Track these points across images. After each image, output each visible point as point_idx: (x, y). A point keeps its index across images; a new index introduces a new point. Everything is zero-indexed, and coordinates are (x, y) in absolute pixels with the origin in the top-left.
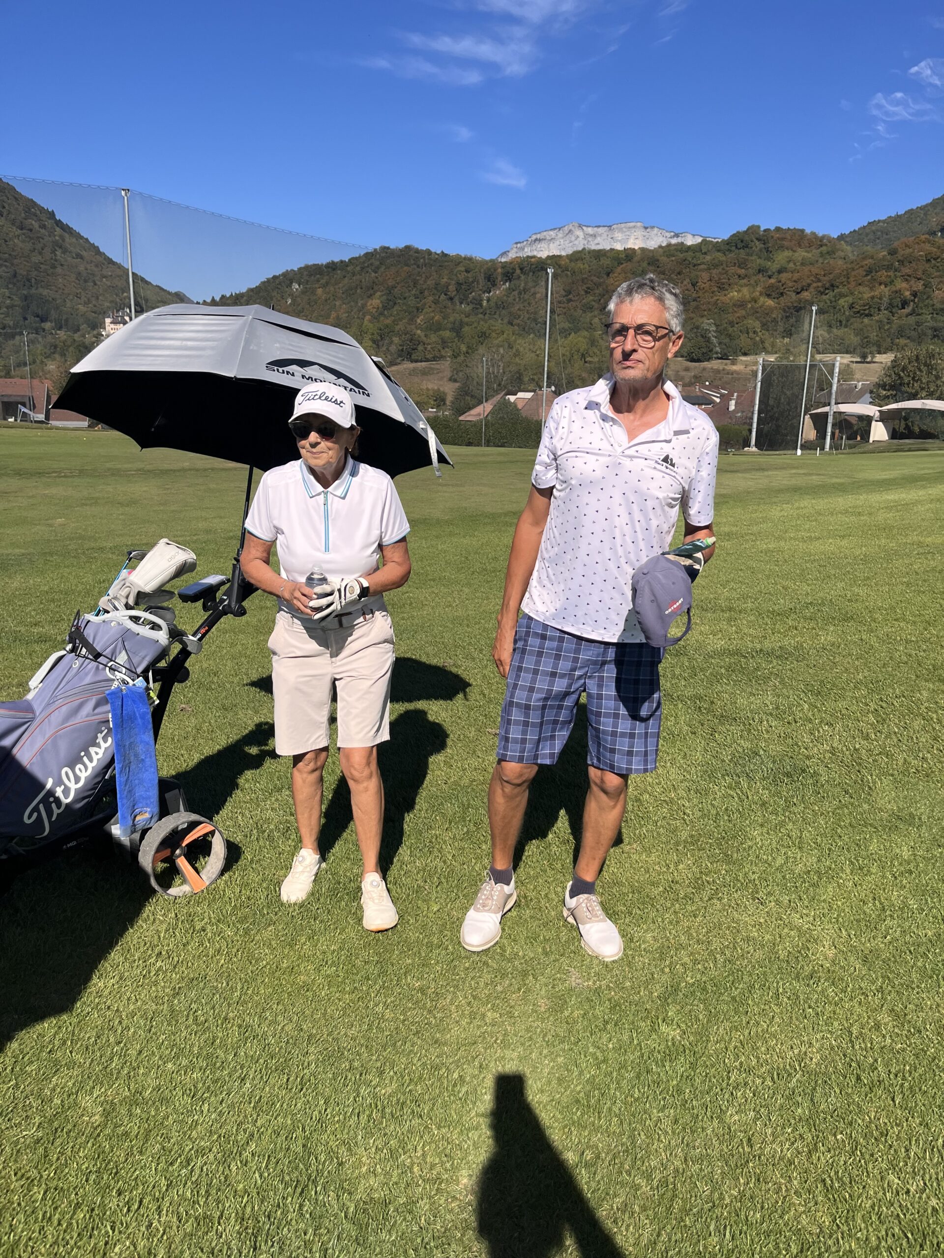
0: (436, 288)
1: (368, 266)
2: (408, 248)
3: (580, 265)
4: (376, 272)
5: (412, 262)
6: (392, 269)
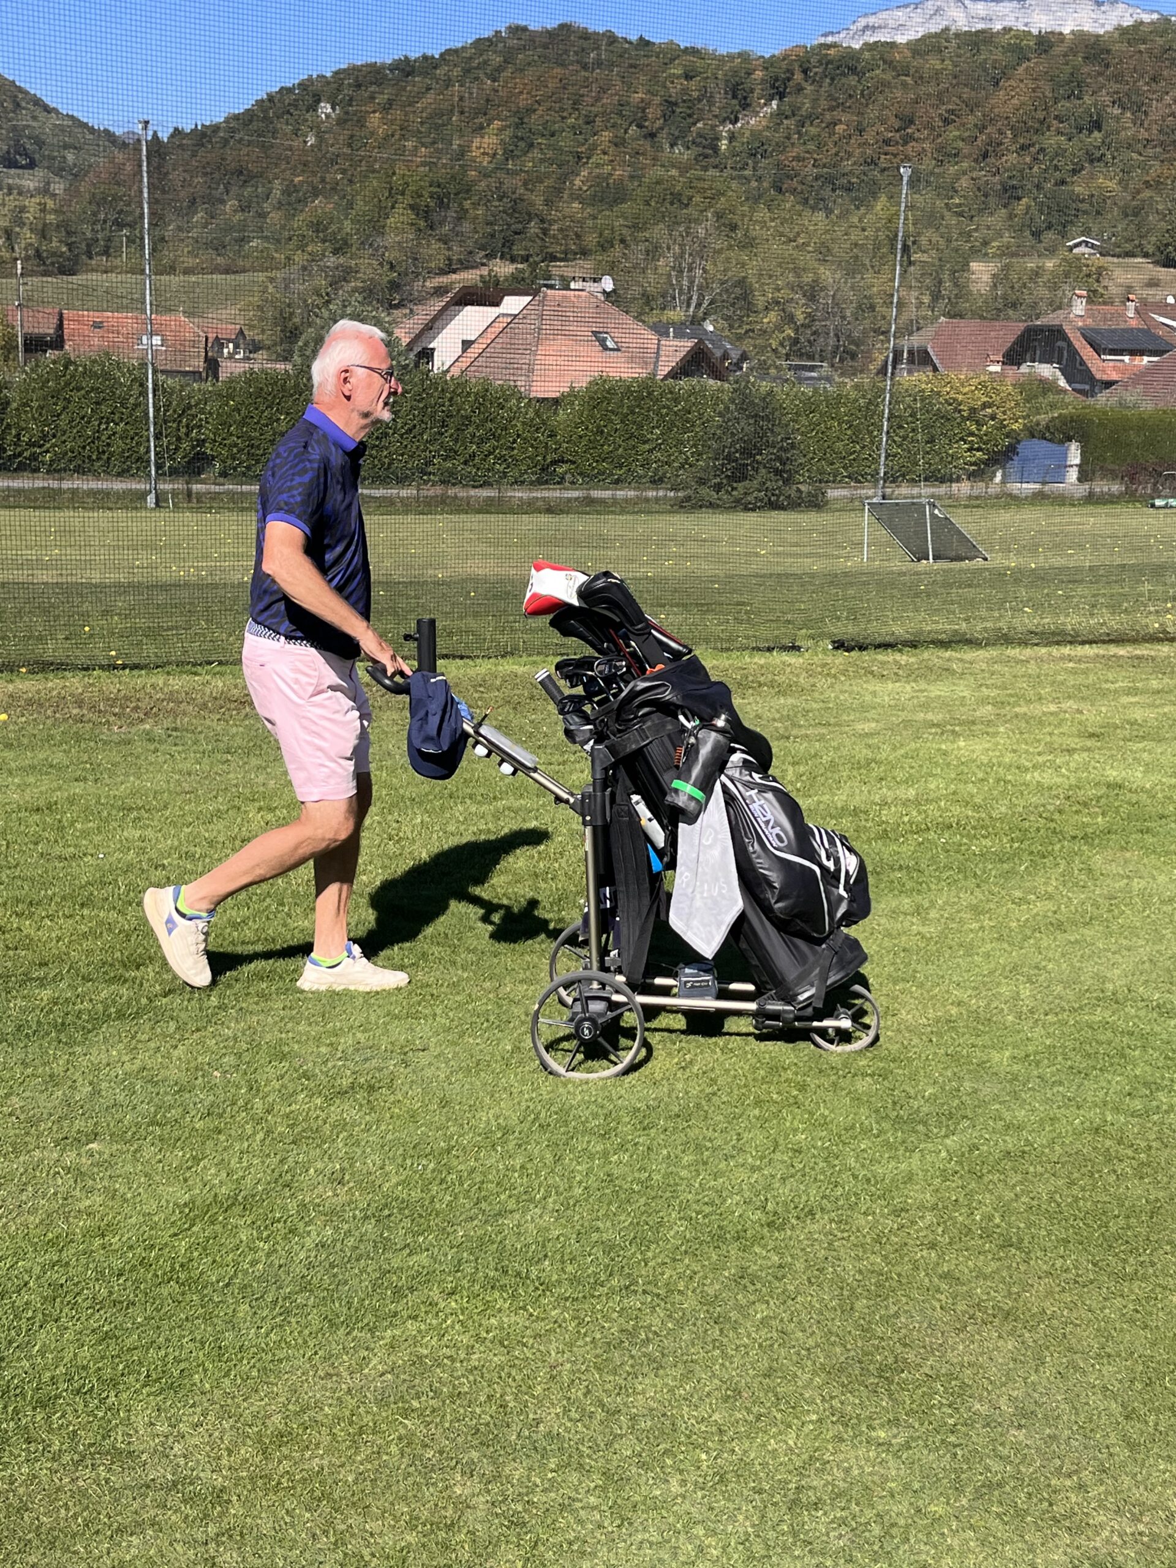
0: (620, 114)
1: (477, 68)
2: (565, 27)
3: (934, 62)
4: (495, 80)
5: (573, 57)
6: (530, 72)
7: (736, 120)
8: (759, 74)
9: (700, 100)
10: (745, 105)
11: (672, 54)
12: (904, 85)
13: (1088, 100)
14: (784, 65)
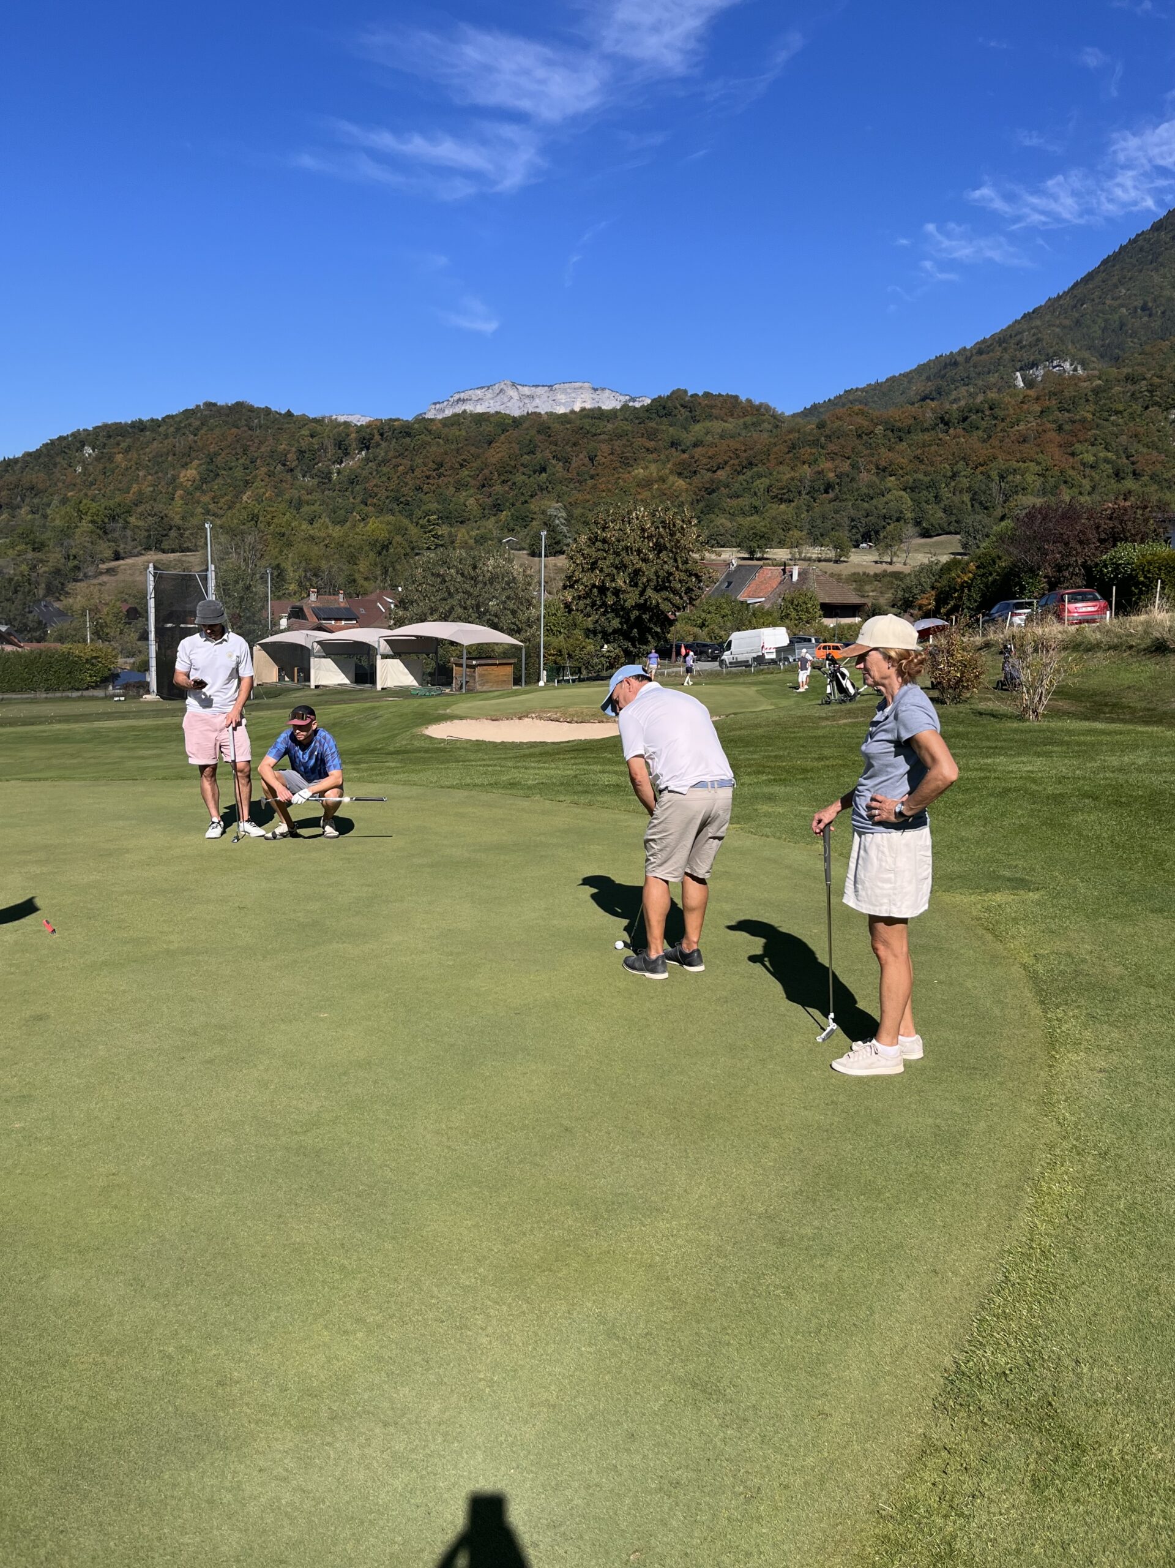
0: (271, 457)
1: (184, 428)
2: (240, 405)
3: (455, 431)
4: (195, 435)
5: (243, 422)
6: (217, 431)
7: (342, 462)
8: (353, 435)
9: (319, 450)
10: (347, 454)
11: (304, 421)
12: (438, 444)
13: (539, 455)
14: (368, 430)
